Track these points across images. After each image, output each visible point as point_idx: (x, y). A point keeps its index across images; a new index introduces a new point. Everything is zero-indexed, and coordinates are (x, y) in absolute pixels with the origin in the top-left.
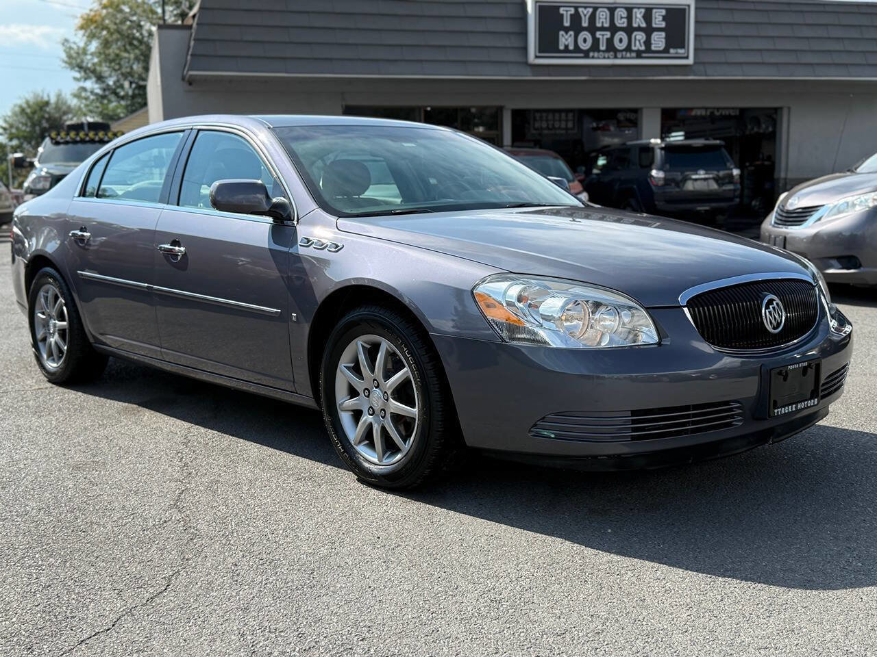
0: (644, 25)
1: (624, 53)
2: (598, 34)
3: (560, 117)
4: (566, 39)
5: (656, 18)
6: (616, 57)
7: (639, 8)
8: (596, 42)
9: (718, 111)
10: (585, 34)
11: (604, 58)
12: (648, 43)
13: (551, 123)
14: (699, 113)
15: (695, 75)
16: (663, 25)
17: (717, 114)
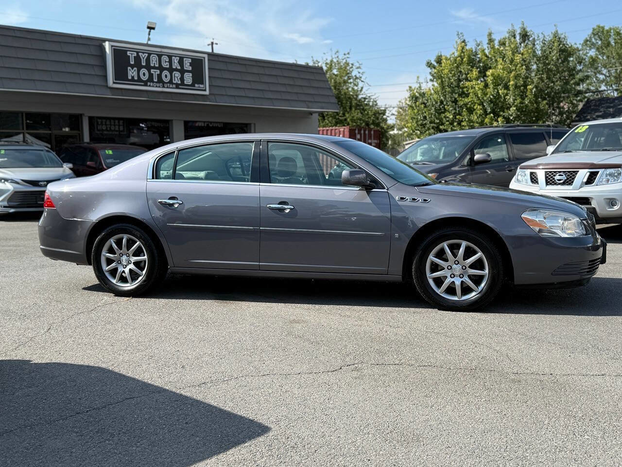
0: (179, 68)
1: (169, 85)
2: (152, 71)
3: (115, 123)
4: (132, 73)
5: (186, 64)
6: (164, 87)
7: (176, 56)
8: (151, 75)
9: (211, 124)
10: (143, 70)
11: (157, 87)
12: (182, 79)
13: (108, 126)
14: (200, 124)
15: (210, 102)
16: (190, 68)
17: (211, 125)
